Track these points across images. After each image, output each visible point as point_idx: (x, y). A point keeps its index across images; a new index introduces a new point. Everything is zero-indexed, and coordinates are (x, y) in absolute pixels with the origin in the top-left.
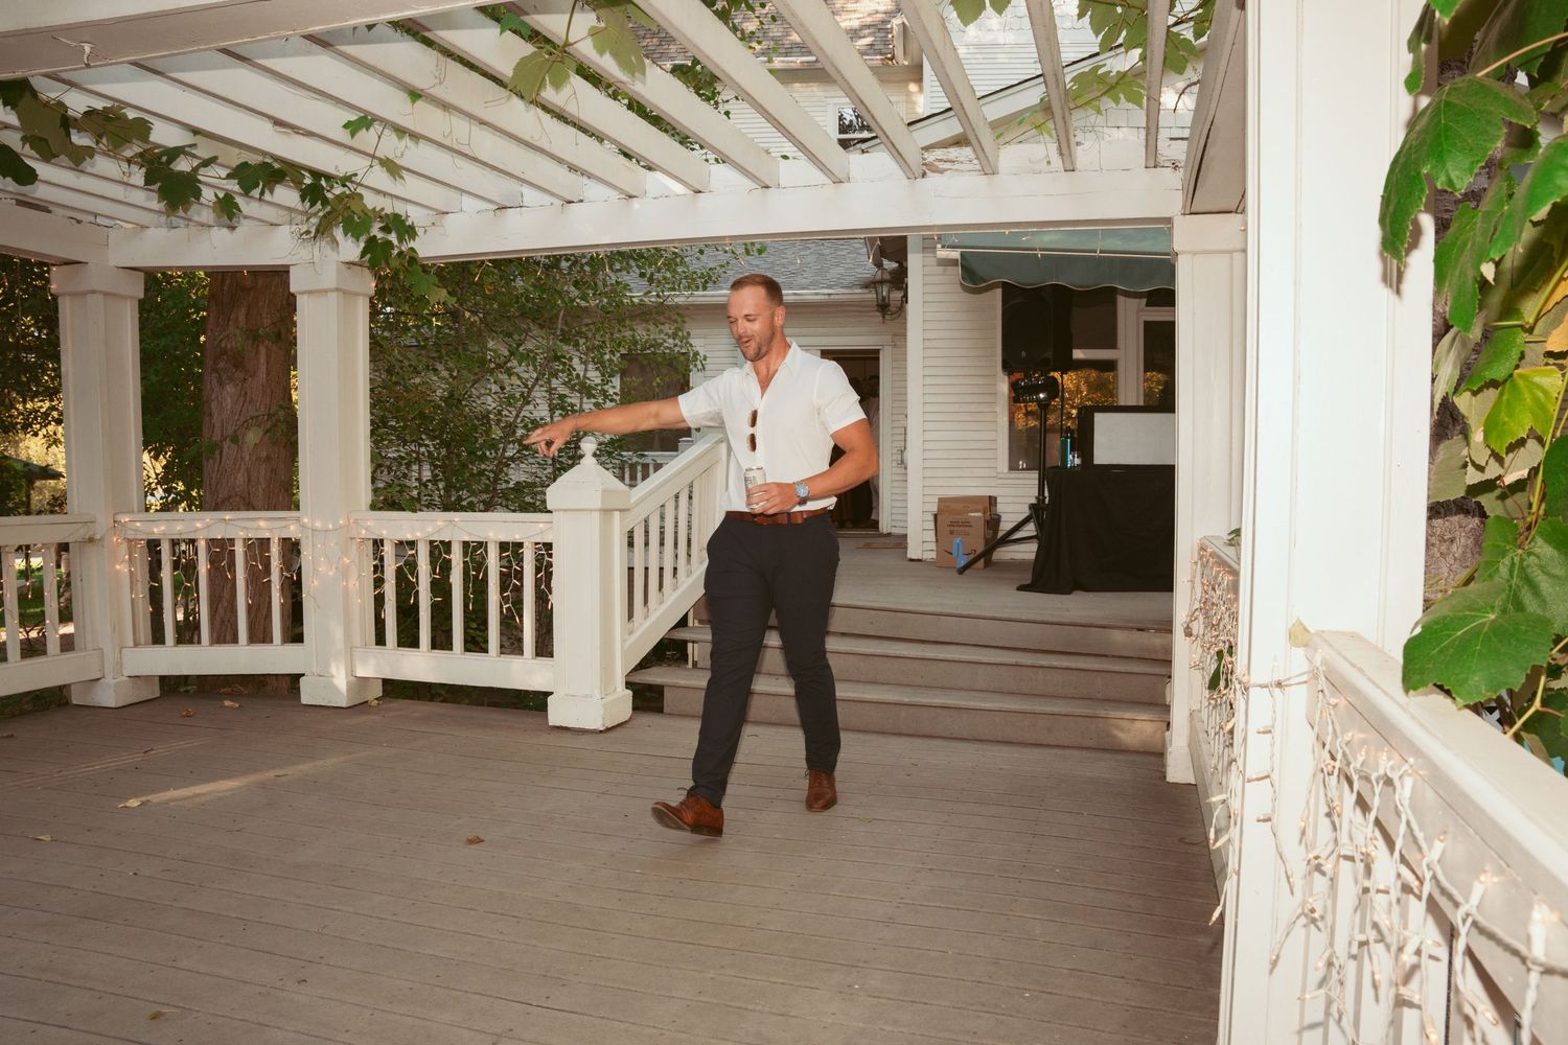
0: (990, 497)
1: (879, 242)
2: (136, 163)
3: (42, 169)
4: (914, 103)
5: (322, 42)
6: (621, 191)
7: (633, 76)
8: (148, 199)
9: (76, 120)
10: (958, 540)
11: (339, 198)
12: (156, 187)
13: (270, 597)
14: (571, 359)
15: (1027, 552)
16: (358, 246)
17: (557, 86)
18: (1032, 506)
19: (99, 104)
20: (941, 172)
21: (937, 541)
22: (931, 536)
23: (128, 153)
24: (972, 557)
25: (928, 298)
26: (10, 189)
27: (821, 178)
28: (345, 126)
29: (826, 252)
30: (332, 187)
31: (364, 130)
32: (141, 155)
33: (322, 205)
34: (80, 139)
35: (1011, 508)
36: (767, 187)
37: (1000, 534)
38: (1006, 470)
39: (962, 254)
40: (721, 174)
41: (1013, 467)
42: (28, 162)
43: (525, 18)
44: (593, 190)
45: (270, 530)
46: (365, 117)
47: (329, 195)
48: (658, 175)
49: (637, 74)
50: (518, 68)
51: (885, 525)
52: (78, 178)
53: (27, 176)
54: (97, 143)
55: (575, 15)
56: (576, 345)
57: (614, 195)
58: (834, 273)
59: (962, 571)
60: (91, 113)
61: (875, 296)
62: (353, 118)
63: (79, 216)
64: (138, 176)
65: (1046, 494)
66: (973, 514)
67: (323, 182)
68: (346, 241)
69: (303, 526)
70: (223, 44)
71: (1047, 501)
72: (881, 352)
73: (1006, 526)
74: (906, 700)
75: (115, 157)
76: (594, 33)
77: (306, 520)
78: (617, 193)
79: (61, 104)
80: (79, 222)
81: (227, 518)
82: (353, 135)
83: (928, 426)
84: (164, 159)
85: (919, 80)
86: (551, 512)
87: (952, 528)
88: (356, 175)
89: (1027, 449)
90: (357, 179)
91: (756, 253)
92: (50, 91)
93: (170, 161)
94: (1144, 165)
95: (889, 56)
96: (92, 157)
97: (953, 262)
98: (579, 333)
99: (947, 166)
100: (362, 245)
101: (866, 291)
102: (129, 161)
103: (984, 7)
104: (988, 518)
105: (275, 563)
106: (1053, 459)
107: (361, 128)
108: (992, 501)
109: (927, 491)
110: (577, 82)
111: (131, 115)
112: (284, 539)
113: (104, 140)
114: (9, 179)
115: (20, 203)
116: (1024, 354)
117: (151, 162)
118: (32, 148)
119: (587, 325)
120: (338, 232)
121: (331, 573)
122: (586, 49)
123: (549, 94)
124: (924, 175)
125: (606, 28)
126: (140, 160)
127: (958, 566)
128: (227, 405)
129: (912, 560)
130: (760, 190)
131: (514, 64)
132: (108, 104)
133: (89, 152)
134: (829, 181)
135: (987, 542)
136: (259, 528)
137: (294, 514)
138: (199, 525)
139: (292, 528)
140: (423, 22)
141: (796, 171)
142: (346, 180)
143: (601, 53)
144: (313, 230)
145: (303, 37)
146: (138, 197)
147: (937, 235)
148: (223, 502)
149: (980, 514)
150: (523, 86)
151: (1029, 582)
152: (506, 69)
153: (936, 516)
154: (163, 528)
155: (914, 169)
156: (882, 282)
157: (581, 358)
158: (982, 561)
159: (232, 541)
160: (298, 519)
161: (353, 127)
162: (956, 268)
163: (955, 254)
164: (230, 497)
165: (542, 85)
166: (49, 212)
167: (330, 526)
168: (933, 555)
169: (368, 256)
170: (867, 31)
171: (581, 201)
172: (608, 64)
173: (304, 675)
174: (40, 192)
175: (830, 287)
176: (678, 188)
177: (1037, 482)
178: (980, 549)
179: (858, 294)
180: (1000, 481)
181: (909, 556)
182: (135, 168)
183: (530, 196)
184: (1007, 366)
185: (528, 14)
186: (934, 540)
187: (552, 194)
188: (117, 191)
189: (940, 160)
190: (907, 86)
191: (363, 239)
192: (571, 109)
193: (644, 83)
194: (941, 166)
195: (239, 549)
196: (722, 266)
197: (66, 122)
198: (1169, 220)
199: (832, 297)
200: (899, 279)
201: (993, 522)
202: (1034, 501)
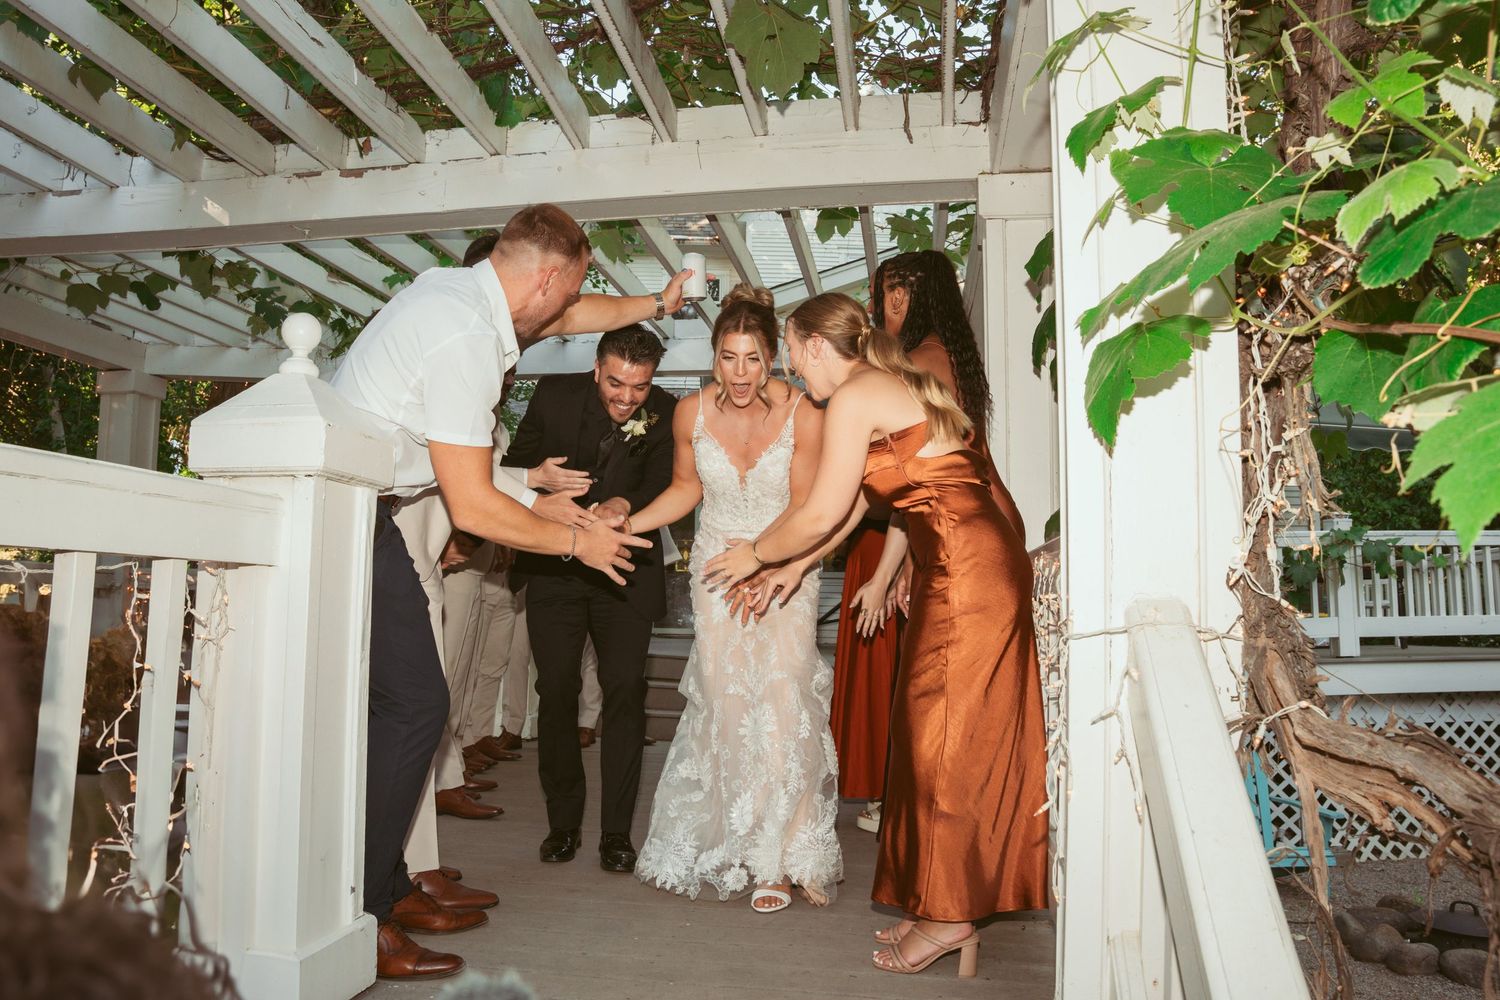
7: (615, 262)
9: (219, 269)
19: (235, 258)
28: (385, 280)
34: (218, 282)
46: (397, 275)
60: (230, 264)
79: (214, 260)
84: (260, 296)
92: (207, 251)
103: (834, 232)
107: (397, 282)
111: (252, 265)
113: (230, 281)
132: (241, 259)
133: (215, 289)
161: (390, 281)
182: (248, 301)
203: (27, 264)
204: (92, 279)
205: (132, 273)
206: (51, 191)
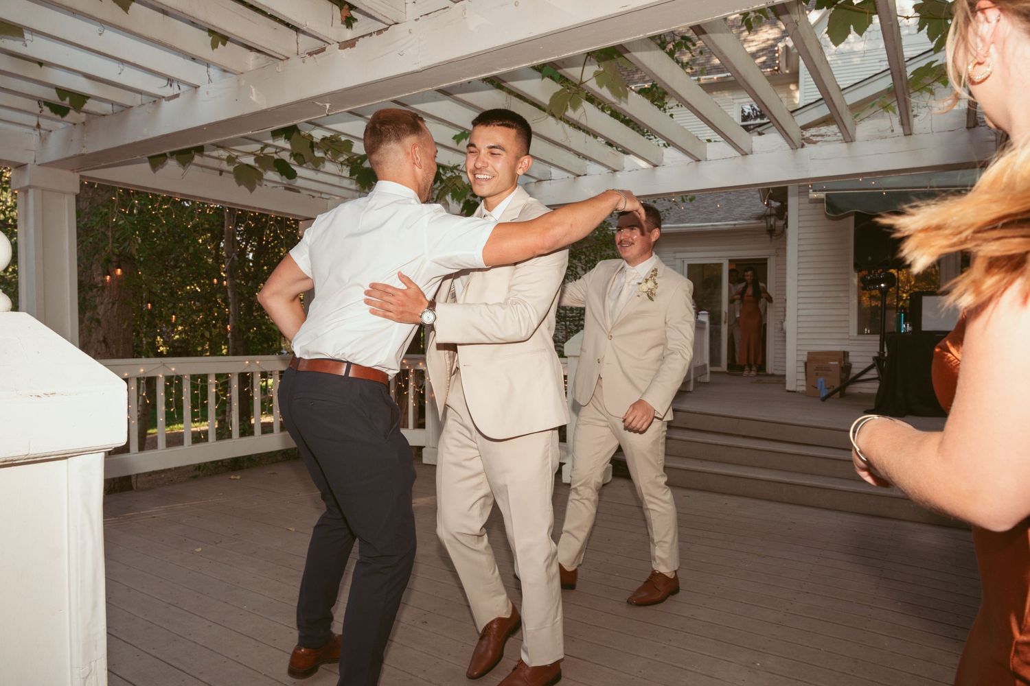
0: (844, 352)
1: (771, 191)
2: (345, 165)
3: (300, 171)
4: (793, 97)
5: (446, 93)
6: (609, 167)
7: (620, 100)
8: (351, 184)
9: (317, 143)
10: (821, 379)
11: (449, 179)
12: (355, 177)
13: (408, 403)
14: (576, 268)
15: (872, 388)
16: (459, 206)
17: (575, 108)
18: (875, 358)
19: (328, 134)
20: (814, 143)
21: (806, 380)
22: (802, 376)
23: (341, 159)
24: (831, 390)
25: (801, 224)
26: (284, 182)
27: (734, 152)
28: (454, 138)
29: (732, 197)
30: (446, 173)
31: (464, 140)
32: (348, 160)
33: (441, 183)
34: (318, 154)
35: (859, 359)
36: (699, 161)
37: (851, 376)
38: (856, 334)
39: (827, 195)
40: (670, 154)
41: (861, 332)
42: (293, 167)
43: (560, 71)
44: (593, 168)
46: (464, 132)
47: (444, 178)
48: (631, 157)
49: (623, 98)
50: (552, 100)
51: (771, 367)
52: (317, 174)
53: (291, 174)
54: (326, 154)
55: (586, 68)
56: (580, 260)
57: (605, 170)
58: (738, 211)
59: (824, 399)
60: (324, 139)
61: (765, 224)
62: (458, 133)
63: (313, 194)
64: (346, 173)
65: (886, 350)
66: (832, 363)
67: (441, 171)
68: (453, 203)
70: (394, 98)
71: (886, 355)
72: (768, 260)
73: (855, 371)
74: (787, 480)
75: (335, 162)
76: (597, 75)
78: (606, 169)
79: (310, 136)
80: (313, 197)
82: (458, 143)
83: (801, 306)
84: (359, 161)
85: (796, 82)
86: (566, 357)
87: (817, 372)
88: (459, 165)
89: (871, 320)
90: (460, 168)
91: (688, 202)
92: (306, 130)
93: (362, 163)
94: (967, 126)
95: (776, 68)
96: (323, 162)
97: (821, 201)
98: (582, 253)
99: (819, 139)
100: (462, 205)
101: (759, 221)
102: (342, 164)
104: (842, 365)
106: (891, 326)
107: (462, 139)
108: (846, 354)
109: (799, 348)
110: (586, 105)
111: (343, 138)
113: (329, 153)
114: (284, 177)
115: (286, 188)
116: (870, 258)
117: (352, 163)
118: (294, 159)
119: (586, 247)
120: (449, 198)
122: (592, 85)
123: (570, 113)
124: (802, 146)
125: (604, 71)
126: (346, 162)
127: (821, 396)
129: (789, 391)
130: (695, 163)
131: (550, 97)
132: (333, 134)
133: (322, 160)
134: (740, 155)
135: (842, 381)
140: (501, 77)
141: (718, 150)
142: (455, 168)
143: (601, 87)
144: (435, 197)
145: (436, 90)
146: (346, 183)
149: (837, 363)
150: (555, 110)
151: (873, 408)
152: (545, 100)
153: (806, 364)
155: (796, 144)
156: (770, 216)
157: (582, 267)
158: (838, 393)
161: (458, 139)
162: (821, 204)
163: (822, 195)
165: (566, 109)
166: (299, 192)
168: (804, 389)
169: (465, 211)
170: (761, 54)
171: (585, 175)
172: (605, 93)
173: (424, 447)
174: (299, 183)
175: (736, 220)
176: (643, 164)
177: (878, 342)
178: (837, 385)
179: (754, 223)
180: (852, 342)
181: (787, 388)
182: (345, 167)
183: (555, 173)
184: (858, 267)
185: (561, 68)
186: (804, 379)
187: (569, 172)
188: (335, 180)
189: (814, 136)
190: (789, 87)
191: (462, 201)
192: (583, 121)
193: (626, 103)
194: (814, 139)
196: (667, 210)
197: (313, 145)
199: (737, 226)
200: (782, 212)
201: (846, 368)
202: (876, 355)
203: (206, 153)
204: (250, 160)
205: (276, 153)
206: (164, 97)
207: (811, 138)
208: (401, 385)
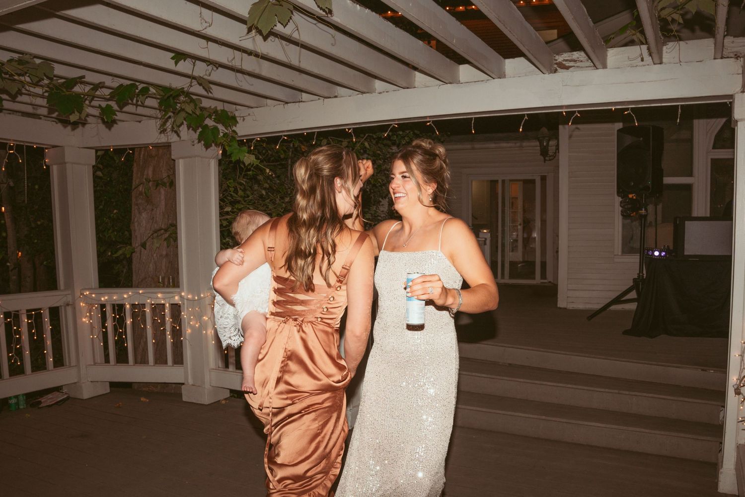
1: (526, 117)
6: (358, 91)
18: (635, 279)
20: (567, 68)
36: (449, 83)
38: (619, 253)
44: (341, 90)
45: (164, 299)
69: (181, 297)
77: (183, 294)
81: (141, 292)
94: (713, 58)
99: (571, 64)
105: (168, 319)
112: (172, 304)
121: (197, 325)
124: (556, 71)
128: (143, 225)
134: (491, 78)
136: (158, 298)
137: (177, 290)
138: (125, 296)
139: (177, 298)
147: (565, 112)
148: (142, 281)
154: (106, 298)
155: (548, 68)
159: (144, 305)
160: (180, 293)
164: (145, 278)
167: (196, 298)
171: (336, 96)
173: (184, 384)
189: (566, 60)
194: (567, 64)
195: (148, 310)
198: (731, 97)
207: (564, 63)
208: (157, 320)
